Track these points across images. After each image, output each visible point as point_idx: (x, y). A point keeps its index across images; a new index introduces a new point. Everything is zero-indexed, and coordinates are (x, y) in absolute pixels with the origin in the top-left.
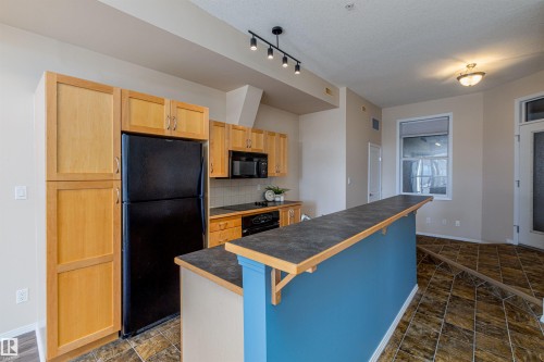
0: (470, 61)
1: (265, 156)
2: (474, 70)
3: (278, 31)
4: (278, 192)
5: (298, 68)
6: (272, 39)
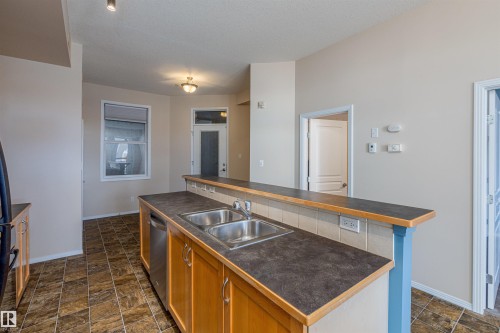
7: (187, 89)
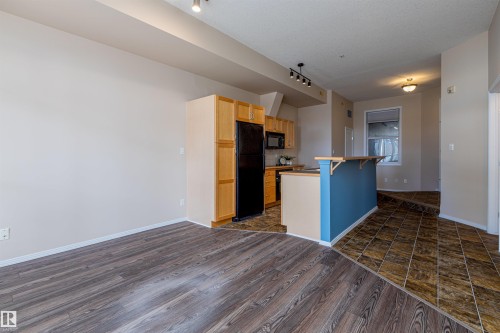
0: (409, 77)
1: (283, 135)
2: (411, 82)
3: (301, 65)
4: (288, 159)
5: (309, 84)
6: (298, 69)
7: (406, 89)
